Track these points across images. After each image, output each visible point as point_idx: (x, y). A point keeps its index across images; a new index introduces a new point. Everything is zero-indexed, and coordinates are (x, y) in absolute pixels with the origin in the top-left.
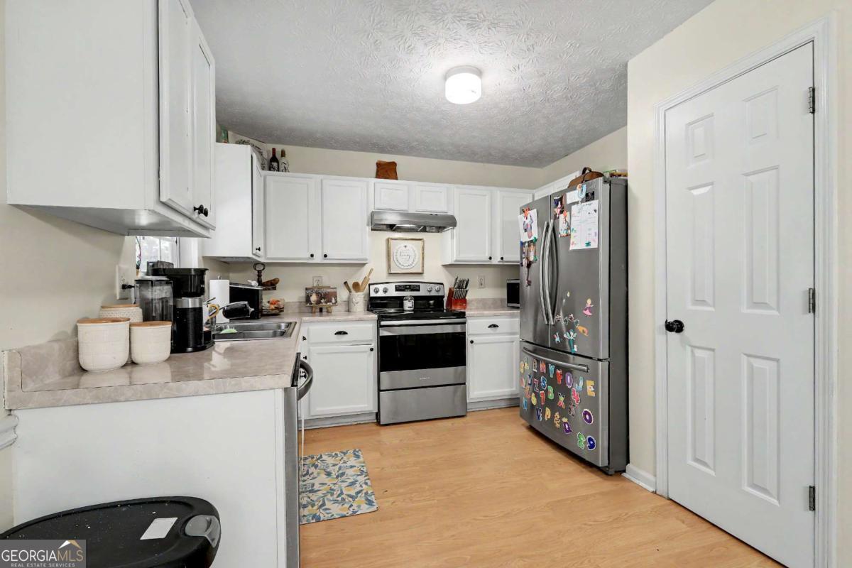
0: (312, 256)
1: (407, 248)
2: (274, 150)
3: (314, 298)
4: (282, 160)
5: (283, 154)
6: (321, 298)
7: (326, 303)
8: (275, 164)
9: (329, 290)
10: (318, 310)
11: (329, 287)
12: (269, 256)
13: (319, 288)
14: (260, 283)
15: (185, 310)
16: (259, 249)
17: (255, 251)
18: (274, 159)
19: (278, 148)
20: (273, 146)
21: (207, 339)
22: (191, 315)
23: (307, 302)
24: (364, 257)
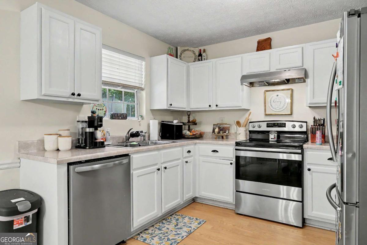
0: (210, 106)
1: (279, 97)
2: (200, 50)
3: (217, 130)
4: (204, 54)
5: (204, 51)
6: (221, 130)
7: (223, 133)
8: (200, 57)
9: (225, 126)
10: (221, 137)
11: (226, 124)
12: (192, 107)
13: (221, 124)
14: (189, 122)
15: (86, 133)
16: (171, 105)
17: (169, 106)
18: (200, 55)
19: (202, 48)
20: (200, 48)
21: (102, 145)
22: (88, 134)
23: (213, 132)
24: (239, 105)
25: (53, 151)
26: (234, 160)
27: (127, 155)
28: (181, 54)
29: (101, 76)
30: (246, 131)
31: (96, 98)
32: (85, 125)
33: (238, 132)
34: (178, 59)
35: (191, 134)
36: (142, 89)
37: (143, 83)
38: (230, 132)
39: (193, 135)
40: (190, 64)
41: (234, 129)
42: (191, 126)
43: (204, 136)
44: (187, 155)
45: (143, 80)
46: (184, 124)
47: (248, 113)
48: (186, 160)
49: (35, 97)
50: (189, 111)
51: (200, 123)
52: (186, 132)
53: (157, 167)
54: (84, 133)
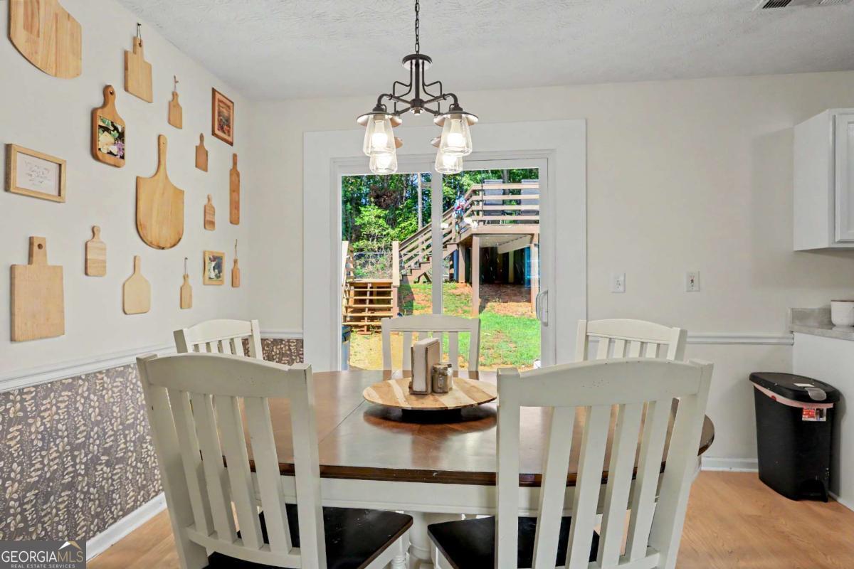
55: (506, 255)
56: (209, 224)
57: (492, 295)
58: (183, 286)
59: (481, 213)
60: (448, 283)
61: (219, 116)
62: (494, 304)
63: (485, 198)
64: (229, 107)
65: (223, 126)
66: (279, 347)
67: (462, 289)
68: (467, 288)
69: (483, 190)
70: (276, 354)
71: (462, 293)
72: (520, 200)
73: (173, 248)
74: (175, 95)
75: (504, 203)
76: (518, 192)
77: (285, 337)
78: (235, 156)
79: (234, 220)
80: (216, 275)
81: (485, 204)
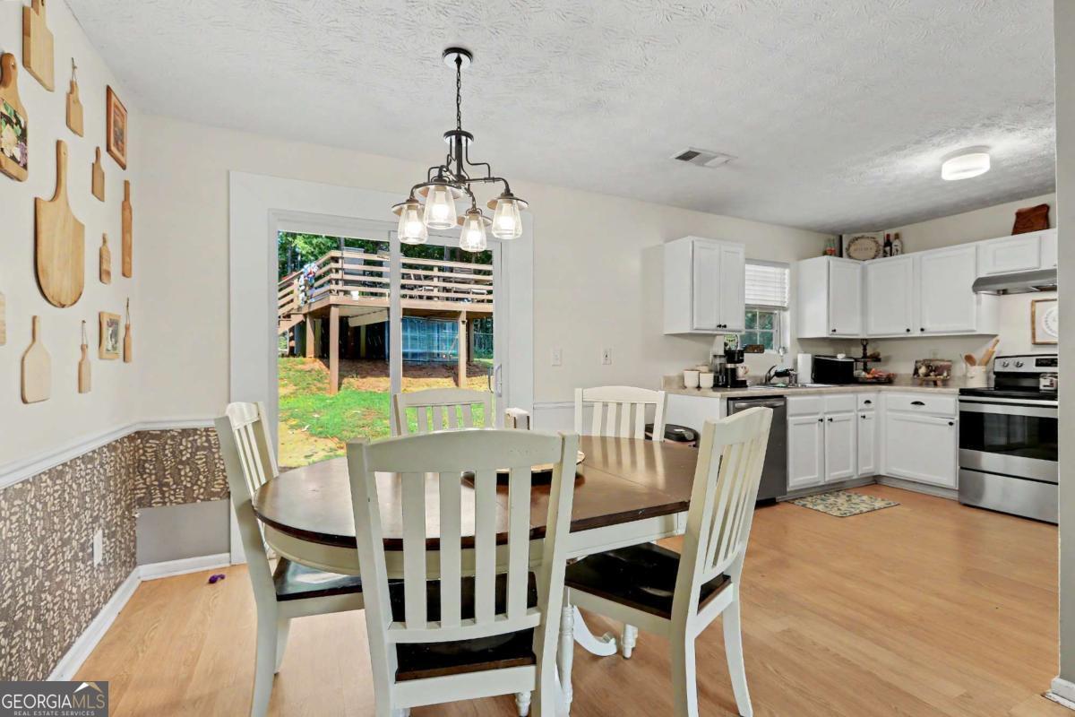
0: (908, 330)
2: (888, 236)
3: (922, 370)
4: (895, 243)
5: (897, 236)
6: (932, 371)
7: (936, 376)
8: (888, 249)
9: (942, 363)
10: (932, 383)
11: (943, 360)
12: (870, 333)
13: (931, 360)
14: (865, 356)
15: (727, 369)
16: (835, 331)
17: (831, 332)
18: (888, 243)
19: (892, 232)
20: (887, 232)
21: (743, 384)
22: (729, 372)
23: (914, 374)
24: (970, 328)
25: (694, 388)
26: (957, 418)
27: (781, 397)
28: (849, 246)
29: (744, 299)
30: (987, 373)
31: (738, 328)
32: (723, 360)
33: (969, 375)
34: (845, 259)
35: (870, 376)
36: (784, 309)
37: (786, 300)
38: (952, 373)
39: (874, 378)
40: (867, 262)
41: (960, 368)
42: (869, 364)
43: (896, 380)
44: (865, 406)
45: (787, 295)
46: (856, 360)
47: (994, 340)
48: (863, 414)
49: (687, 330)
50: (866, 340)
51: (888, 359)
52: (859, 372)
53: (819, 417)
54: (723, 370)
55: (357, 329)
56: (103, 274)
57: (348, 372)
58: (82, 360)
59: (340, 282)
60: (285, 359)
61: (115, 125)
62: (351, 380)
63: (346, 266)
64: (123, 115)
65: (115, 140)
66: (191, 439)
67: (312, 365)
68: (316, 363)
69: (342, 258)
70: (187, 448)
71: (312, 369)
72: (382, 273)
73: (75, 305)
74: (73, 85)
75: (364, 273)
76: (380, 264)
77: (201, 425)
78: (127, 184)
79: (126, 273)
80: (113, 346)
81: (346, 273)
